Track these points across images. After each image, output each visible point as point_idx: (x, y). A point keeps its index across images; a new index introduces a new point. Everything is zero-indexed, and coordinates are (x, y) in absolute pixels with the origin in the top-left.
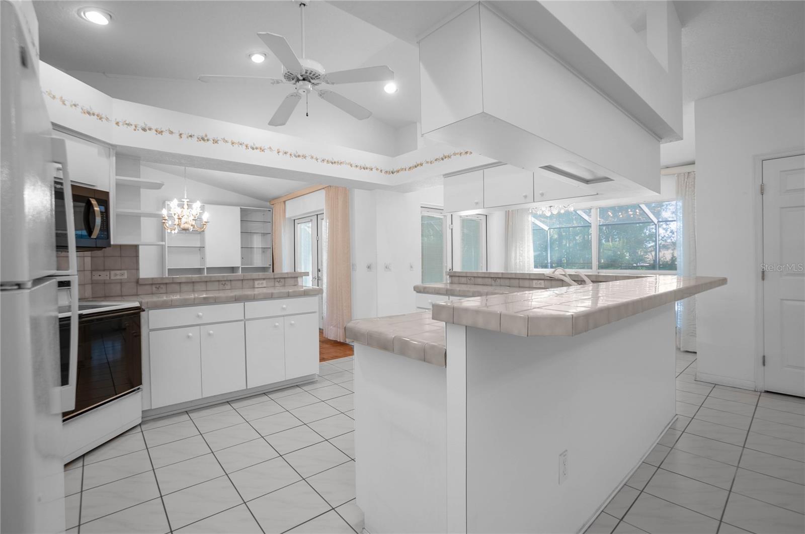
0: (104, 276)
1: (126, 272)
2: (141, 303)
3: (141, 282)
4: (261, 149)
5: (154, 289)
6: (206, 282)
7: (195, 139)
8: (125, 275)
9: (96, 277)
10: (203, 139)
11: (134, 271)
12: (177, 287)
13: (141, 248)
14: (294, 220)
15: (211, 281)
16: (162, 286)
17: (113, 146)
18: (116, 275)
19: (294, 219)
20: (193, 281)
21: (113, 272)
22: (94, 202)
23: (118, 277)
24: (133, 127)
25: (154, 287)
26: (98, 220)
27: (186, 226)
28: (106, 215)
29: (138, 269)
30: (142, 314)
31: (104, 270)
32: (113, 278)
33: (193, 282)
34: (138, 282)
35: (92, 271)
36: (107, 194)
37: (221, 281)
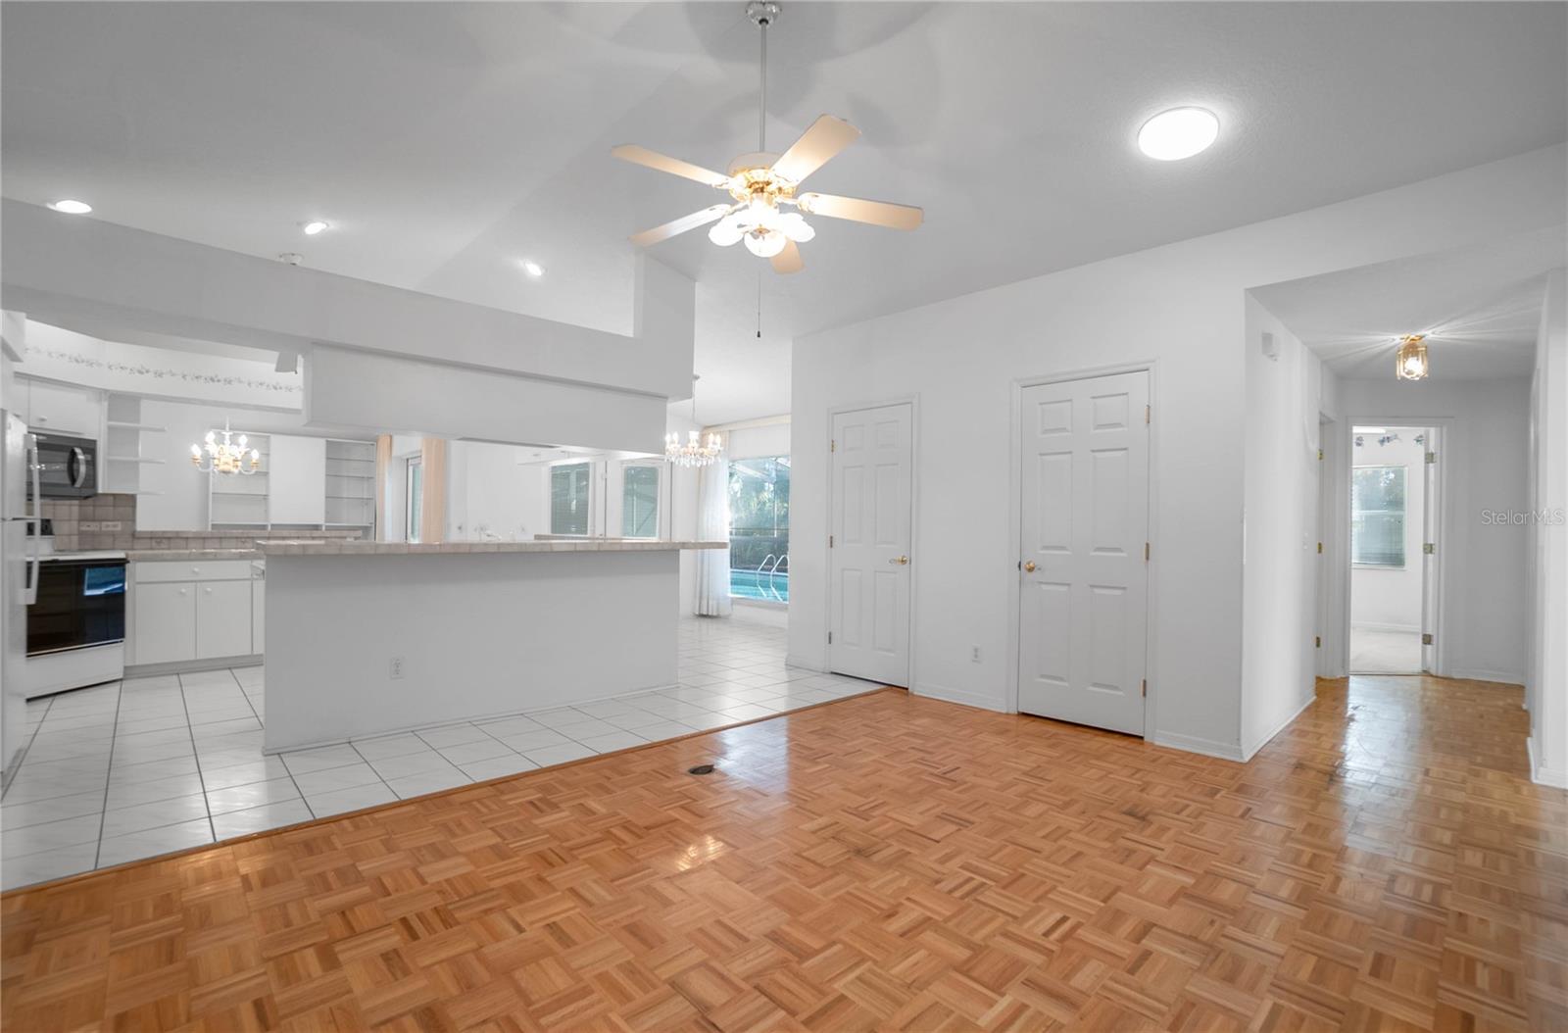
0: (93, 527)
1: (119, 523)
2: (127, 555)
3: (137, 535)
4: (286, 388)
5: (154, 544)
6: (221, 538)
7: (202, 380)
8: (119, 527)
9: (84, 528)
10: (212, 380)
11: (130, 523)
12: (183, 543)
13: (138, 497)
14: (408, 460)
15: (225, 538)
16: (164, 541)
17: (106, 391)
18: (108, 526)
19: (405, 458)
20: (203, 536)
21: (104, 523)
22: (78, 450)
23: (110, 529)
24: (129, 370)
25: (154, 541)
26: (83, 469)
27: (226, 468)
28: (92, 464)
29: (134, 520)
30: (127, 566)
31: (94, 520)
32: (103, 529)
33: (204, 538)
34: (135, 536)
35: (80, 520)
36: (94, 442)
37: (241, 538)
